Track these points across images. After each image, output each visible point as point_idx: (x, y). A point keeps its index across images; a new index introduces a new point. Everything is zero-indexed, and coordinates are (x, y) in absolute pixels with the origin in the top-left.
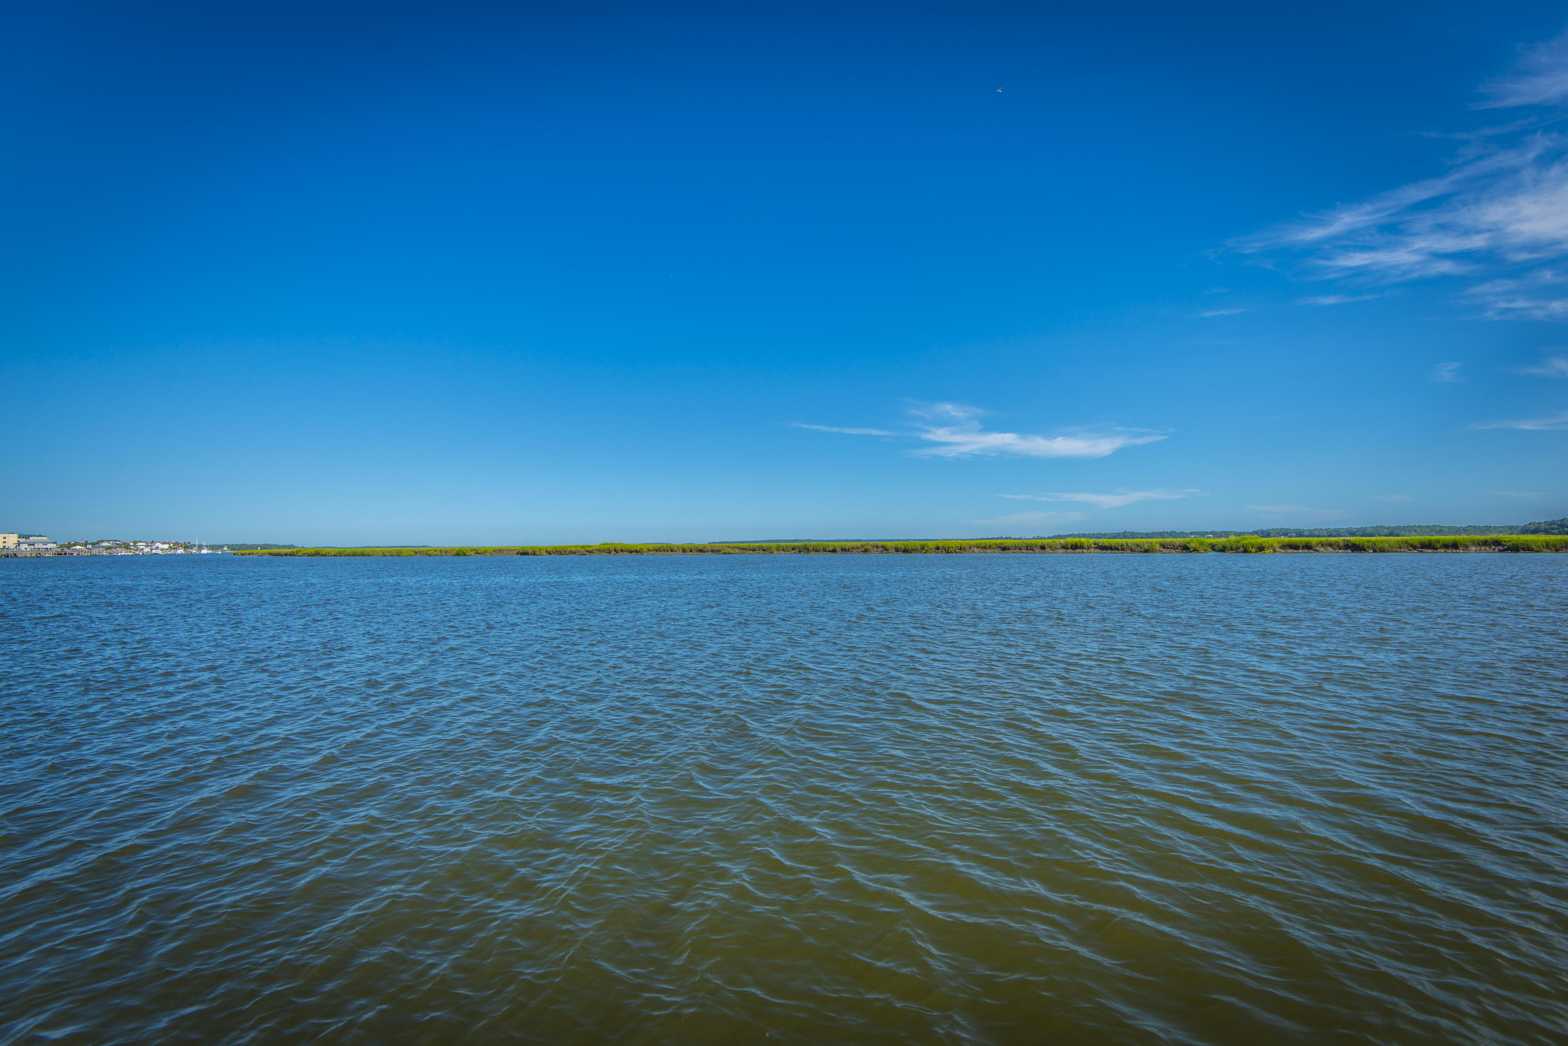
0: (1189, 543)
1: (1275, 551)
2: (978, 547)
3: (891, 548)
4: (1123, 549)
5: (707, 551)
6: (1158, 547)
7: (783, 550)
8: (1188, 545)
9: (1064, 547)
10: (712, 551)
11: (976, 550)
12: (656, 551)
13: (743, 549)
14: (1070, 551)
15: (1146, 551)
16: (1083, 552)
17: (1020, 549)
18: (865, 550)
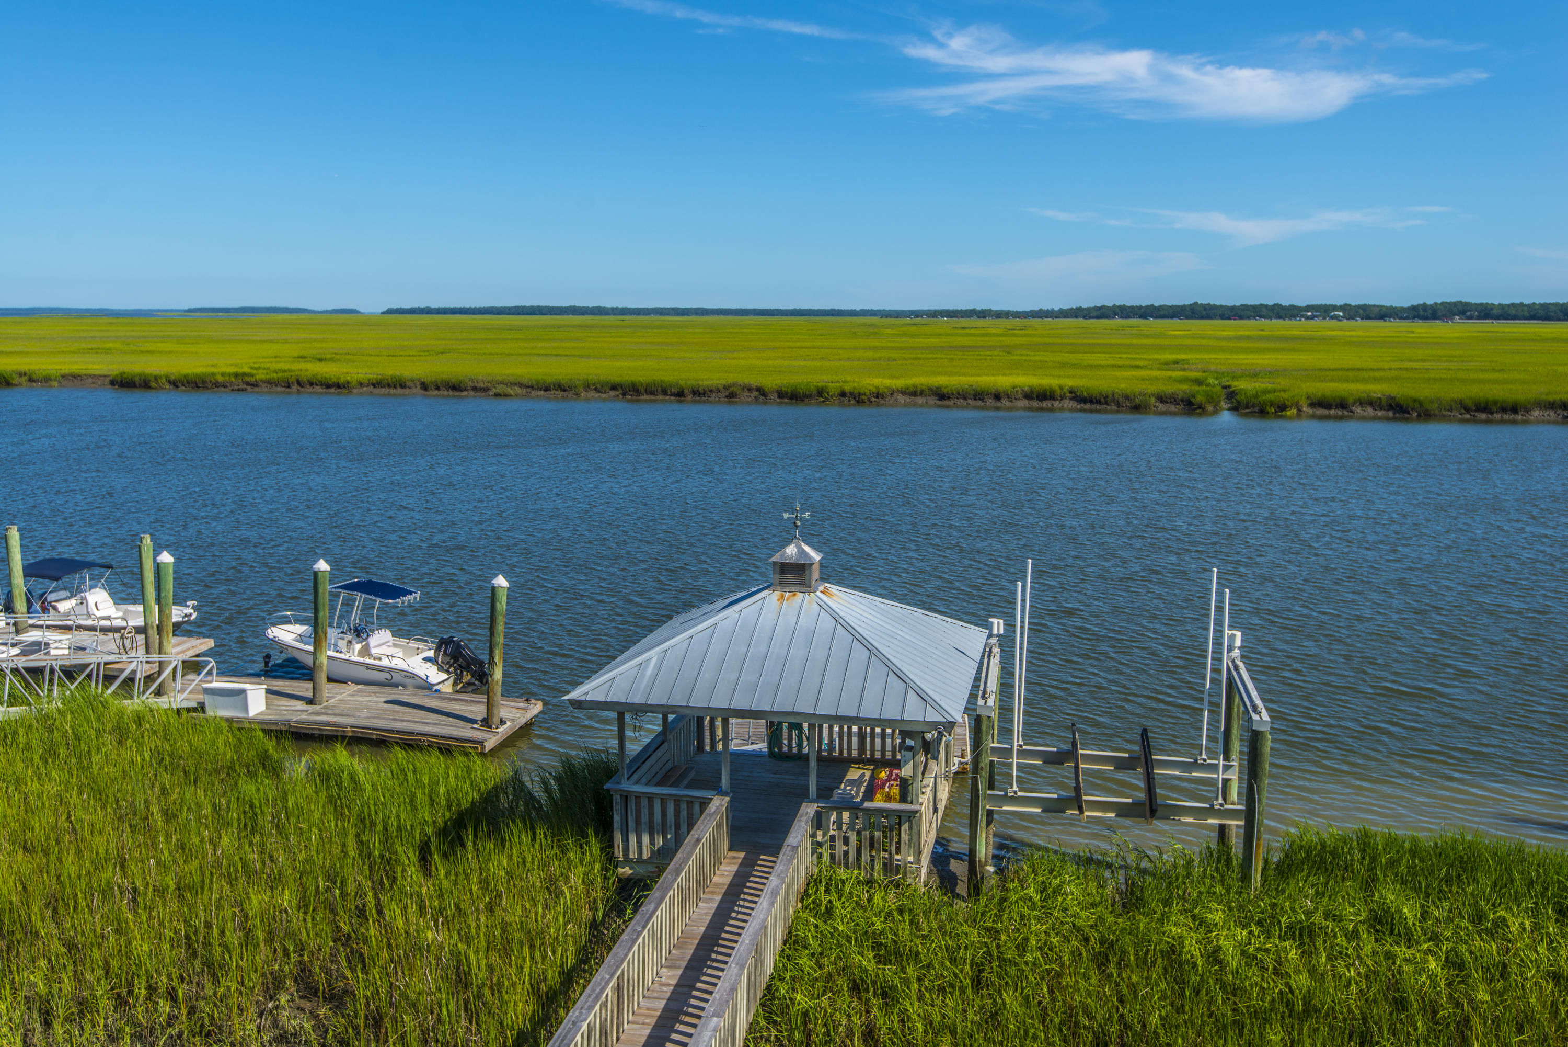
0: (1193, 396)
1: (1299, 410)
2: (904, 392)
3: (772, 393)
4: (1107, 403)
5: (466, 390)
6: (1153, 400)
7: (596, 389)
8: (1193, 400)
9: (1029, 395)
10: (475, 389)
11: (901, 398)
12: (374, 385)
13: (527, 387)
14: (1035, 404)
15: (1137, 409)
16: (1051, 410)
17: (965, 399)
18: (731, 394)
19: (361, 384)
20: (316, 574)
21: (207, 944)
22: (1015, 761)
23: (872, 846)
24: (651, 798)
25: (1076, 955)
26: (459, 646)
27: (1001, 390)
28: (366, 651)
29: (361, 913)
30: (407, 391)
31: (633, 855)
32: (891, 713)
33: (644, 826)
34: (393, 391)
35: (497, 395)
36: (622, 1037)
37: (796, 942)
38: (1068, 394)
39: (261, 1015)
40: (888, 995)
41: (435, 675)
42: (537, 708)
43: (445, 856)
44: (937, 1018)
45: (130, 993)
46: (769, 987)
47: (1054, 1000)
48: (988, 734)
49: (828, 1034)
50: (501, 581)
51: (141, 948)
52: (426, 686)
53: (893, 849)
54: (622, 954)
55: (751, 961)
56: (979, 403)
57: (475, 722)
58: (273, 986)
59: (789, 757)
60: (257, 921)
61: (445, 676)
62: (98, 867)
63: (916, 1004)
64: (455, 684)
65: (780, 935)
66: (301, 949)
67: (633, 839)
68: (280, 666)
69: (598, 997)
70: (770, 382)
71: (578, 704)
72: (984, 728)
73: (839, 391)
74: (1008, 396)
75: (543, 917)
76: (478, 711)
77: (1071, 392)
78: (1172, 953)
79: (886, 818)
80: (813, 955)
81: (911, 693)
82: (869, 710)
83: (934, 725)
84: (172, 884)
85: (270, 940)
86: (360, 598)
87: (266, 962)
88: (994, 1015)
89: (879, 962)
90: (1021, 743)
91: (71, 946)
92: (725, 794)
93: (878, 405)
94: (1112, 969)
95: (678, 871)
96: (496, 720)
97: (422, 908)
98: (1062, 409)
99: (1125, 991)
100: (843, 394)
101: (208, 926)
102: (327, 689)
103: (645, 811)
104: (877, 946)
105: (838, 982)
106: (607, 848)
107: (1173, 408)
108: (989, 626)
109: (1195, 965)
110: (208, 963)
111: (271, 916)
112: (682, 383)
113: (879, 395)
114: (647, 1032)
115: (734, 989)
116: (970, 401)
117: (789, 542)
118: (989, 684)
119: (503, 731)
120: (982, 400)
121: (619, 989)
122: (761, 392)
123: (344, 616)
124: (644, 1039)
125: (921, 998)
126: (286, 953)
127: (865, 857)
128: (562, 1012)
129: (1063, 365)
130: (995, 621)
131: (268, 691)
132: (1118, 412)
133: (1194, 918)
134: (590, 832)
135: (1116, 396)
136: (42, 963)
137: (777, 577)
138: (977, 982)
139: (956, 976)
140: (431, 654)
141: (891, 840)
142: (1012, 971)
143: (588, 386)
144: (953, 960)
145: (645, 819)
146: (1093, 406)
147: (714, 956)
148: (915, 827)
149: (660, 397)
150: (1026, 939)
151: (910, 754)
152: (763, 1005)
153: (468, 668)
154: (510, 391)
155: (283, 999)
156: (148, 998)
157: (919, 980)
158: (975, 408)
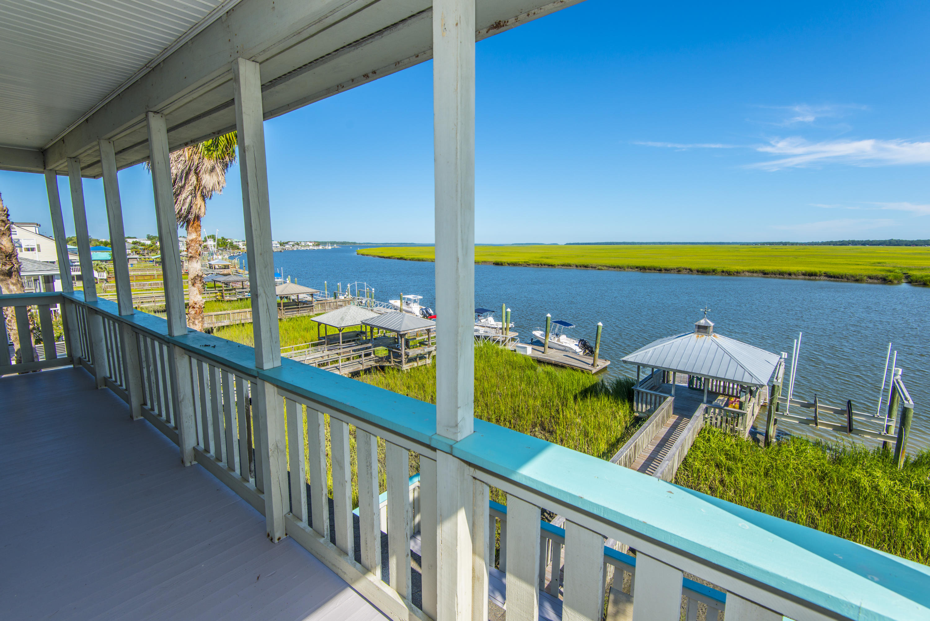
2: (748, 271)
3: (695, 270)
4: (842, 278)
5: (589, 267)
6: (865, 278)
7: (631, 268)
8: (887, 278)
9: (804, 274)
10: (592, 267)
11: (747, 274)
12: (562, 266)
13: (608, 267)
14: (807, 277)
15: (857, 281)
16: (815, 280)
17: (775, 275)
18: (679, 271)
19: (558, 265)
20: (547, 317)
21: (518, 411)
22: (788, 404)
23: (727, 422)
24: (647, 394)
25: (810, 475)
26: (586, 342)
27: (792, 271)
28: (559, 340)
29: (557, 411)
30: (571, 267)
31: (640, 410)
32: (738, 378)
33: (644, 402)
34: (567, 267)
35: (599, 269)
36: (635, 461)
37: (696, 447)
38: (823, 274)
39: (531, 432)
40: (729, 470)
41: (578, 350)
42: (608, 363)
43: (581, 399)
44: (749, 483)
45: (500, 419)
46: (685, 459)
47: (799, 487)
48: (777, 391)
49: (706, 478)
50: (600, 324)
51: (503, 409)
52: (575, 352)
53: (735, 424)
54: (637, 436)
55: (680, 448)
56: (781, 276)
57: (590, 364)
58: (534, 425)
59: (696, 389)
60: (531, 407)
61: (581, 350)
62: (492, 387)
63: (741, 476)
64: (584, 353)
65: (690, 443)
66: (542, 417)
67: (640, 405)
68: (535, 342)
69: (629, 447)
70: (694, 267)
71: (625, 362)
72: (776, 389)
73: (721, 270)
74: (795, 274)
75: (611, 422)
76: (591, 361)
77: (825, 273)
78: (855, 483)
79: (733, 414)
80: (702, 452)
81: (746, 373)
82: (729, 376)
83: (755, 385)
84: (510, 393)
85: (534, 413)
86: (558, 325)
87: (533, 418)
88: (772, 487)
89: (727, 460)
90: (791, 398)
91: (486, 405)
92: (673, 396)
93: (737, 276)
94: (826, 482)
95: (656, 416)
96: (596, 365)
97: (575, 413)
98: (820, 280)
99: (831, 491)
100: (723, 272)
101: (519, 406)
102: (548, 350)
103: (644, 397)
104: (726, 454)
105: (711, 463)
106: (631, 407)
107: (876, 281)
108: (781, 355)
109: (866, 489)
110: (519, 416)
111: (534, 407)
112: (661, 267)
113: (738, 272)
114: (643, 461)
115: (674, 455)
116: (777, 276)
117: (701, 319)
118: (779, 375)
119: (598, 368)
120: (783, 275)
121: (635, 446)
122: (691, 270)
123: (554, 329)
124: (642, 463)
125: (743, 474)
126: (538, 418)
127: (724, 425)
128: (615, 449)
129: (823, 263)
130: (783, 353)
131: (532, 349)
132: (847, 282)
133: (867, 472)
134: (626, 401)
135: (847, 275)
136: (480, 407)
137: (696, 330)
138: (766, 474)
139: (758, 470)
140: (577, 343)
141: (734, 421)
142: (782, 474)
143: (628, 267)
144: (757, 465)
145: (644, 399)
146: (835, 279)
147: (666, 445)
148: (744, 419)
149: (653, 271)
150: (788, 464)
151: (745, 394)
152: (683, 463)
153: (588, 349)
154: (603, 268)
155: (537, 429)
156: (504, 421)
157: (742, 468)
158: (780, 278)
